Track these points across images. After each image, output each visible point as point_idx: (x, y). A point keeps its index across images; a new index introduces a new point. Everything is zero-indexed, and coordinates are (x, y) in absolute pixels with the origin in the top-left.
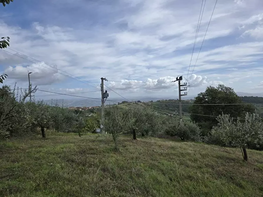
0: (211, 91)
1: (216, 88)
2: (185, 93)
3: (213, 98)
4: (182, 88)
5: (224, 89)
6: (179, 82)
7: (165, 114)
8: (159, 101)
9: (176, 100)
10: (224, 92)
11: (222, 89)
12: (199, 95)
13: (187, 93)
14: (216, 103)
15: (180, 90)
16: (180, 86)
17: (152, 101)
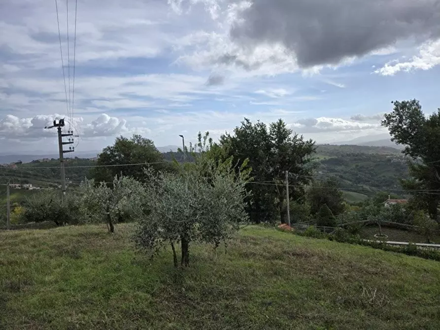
0: (122, 145)
1: (129, 139)
2: (70, 148)
3: (127, 155)
4: (65, 140)
5: (141, 141)
6: (59, 129)
7: (51, 186)
8: (37, 161)
9: (74, 158)
10: (142, 147)
11: (138, 141)
12: (105, 150)
13: (73, 148)
14: (129, 163)
15: (61, 144)
16: (60, 136)
17: (21, 162)
